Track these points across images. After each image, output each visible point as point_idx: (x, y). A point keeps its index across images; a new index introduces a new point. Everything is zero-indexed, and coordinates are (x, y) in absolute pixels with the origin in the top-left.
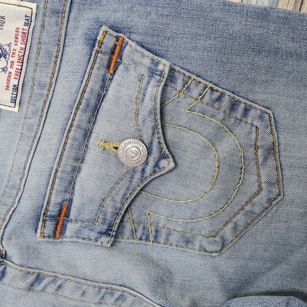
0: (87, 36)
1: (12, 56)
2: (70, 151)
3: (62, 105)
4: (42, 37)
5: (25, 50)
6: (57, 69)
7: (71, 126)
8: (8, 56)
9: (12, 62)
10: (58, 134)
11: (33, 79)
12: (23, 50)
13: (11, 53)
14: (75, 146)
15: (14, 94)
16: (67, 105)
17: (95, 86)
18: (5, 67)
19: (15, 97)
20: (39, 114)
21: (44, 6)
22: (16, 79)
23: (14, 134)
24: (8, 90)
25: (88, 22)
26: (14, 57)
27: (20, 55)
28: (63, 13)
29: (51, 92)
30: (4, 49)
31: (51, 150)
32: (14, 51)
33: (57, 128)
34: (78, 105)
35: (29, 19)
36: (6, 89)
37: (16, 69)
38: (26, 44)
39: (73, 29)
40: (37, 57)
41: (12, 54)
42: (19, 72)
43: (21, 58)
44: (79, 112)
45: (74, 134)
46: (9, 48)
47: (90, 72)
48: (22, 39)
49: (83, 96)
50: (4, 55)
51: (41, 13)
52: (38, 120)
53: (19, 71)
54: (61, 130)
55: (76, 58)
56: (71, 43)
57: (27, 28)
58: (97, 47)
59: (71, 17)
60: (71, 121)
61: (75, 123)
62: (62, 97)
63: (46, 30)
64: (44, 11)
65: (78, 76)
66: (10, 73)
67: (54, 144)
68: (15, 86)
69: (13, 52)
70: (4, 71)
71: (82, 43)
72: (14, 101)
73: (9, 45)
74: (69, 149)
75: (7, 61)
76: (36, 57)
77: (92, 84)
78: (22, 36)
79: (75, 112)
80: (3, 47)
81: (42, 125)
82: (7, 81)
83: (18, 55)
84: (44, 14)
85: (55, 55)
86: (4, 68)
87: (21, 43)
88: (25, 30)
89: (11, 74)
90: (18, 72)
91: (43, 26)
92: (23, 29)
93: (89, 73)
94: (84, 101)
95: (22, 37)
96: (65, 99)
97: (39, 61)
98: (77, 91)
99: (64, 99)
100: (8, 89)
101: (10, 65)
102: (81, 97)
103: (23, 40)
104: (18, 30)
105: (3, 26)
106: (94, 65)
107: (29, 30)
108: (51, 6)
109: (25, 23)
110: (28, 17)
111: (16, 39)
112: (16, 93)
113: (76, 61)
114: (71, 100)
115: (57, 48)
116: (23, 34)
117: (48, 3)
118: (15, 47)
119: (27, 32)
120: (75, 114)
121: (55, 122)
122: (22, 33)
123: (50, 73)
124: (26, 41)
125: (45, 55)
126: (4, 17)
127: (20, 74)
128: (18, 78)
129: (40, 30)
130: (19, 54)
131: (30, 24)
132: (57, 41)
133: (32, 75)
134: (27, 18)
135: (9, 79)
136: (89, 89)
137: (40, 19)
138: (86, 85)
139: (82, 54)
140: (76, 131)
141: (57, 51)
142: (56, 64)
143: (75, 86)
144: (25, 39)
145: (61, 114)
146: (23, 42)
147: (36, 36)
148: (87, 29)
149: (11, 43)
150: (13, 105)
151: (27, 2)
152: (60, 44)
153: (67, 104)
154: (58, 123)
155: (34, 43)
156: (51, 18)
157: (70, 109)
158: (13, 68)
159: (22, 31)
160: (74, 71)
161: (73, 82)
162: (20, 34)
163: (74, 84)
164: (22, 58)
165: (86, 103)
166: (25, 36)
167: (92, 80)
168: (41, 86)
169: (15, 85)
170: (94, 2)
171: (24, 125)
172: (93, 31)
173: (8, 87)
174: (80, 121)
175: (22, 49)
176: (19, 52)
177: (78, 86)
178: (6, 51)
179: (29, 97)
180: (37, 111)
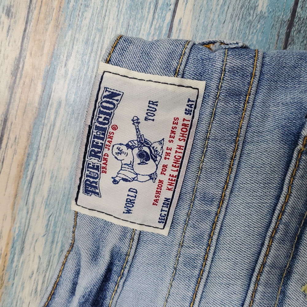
0: (285, 129)
1: (165, 158)
2: (262, 302)
3: (247, 233)
4: (210, 130)
5: (185, 149)
6: (233, 175)
7: (264, 264)
8: (158, 158)
9: (165, 166)
10: (243, 278)
11: (194, 190)
12: (183, 149)
13: (164, 154)
14: (268, 294)
15: (164, 211)
16: (256, 233)
17: (298, 203)
18: (154, 174)
19: (165, 215)
20: (205, 241)
21: (218, 85)
22: (169, 189)
23: (162, 267)
24: (157, 205)
25: (284, 108)
26: (169, 159)
27: (176, 157)
28: (246, 95)
29: (223, 210)
30: (153, 148)
31: (232, 302)
32: (169, 151)
33: (241, 268)
34: (273, 233)
35: (193, 105)
36: (153, 204)
37: (170, 176)
38: (186, 140)
39: (259, 118)
40: (202, 158)
41: (166, 155)
42: (174, 181)
43: (178, 160)
44: (275, 244)
45: (267, 277)
46: (161, 146)
47: (290, 183)
48: (181, 133)
49: (281, 219)
50: (153, 156)
51: (212, 95)
52: (204, 251)
53: (174, 179)
54: (247, 271)
55: (269, 162)
56: (255, 138)
57: (189, 117)
58: (301, 146)
59: (258, 101)
60: (263, 257)
61: (269, 261)
62: (246, 220)
63: (218, 120)
64: (217, 93)
65: (272, 188)
66: (161, 181)
67: (236, 293)
68: (167, 200)
69: (166, 153)
70: (153, 179)
71: (278, 139)
72: (163, 220)
73: (161, 142)
74: (260, 301)
75: (157, 165)
76: (200, 158)
77: (294, 200)
78: (182, 129)
79: (269, 244)
80: (152, 146)
81: (210, 259)
82: (156, 193)
83: (175, 157)
84: (217, 96)
85: (230, 156)
86: (151, 174)
87: (179, 139)
88: (187, 121)
89: (163, 183)
90: (172, 180)
91: (213, 114)
92: (184, 120)
93: (288, 184)
94: (282, 227)
95: (182, 131)
96: (252, 224)
97: (205, 164)
98: (270, 211)
99: (250, 223)
100: (156, 203)
101: (161, 171)
102: (277, 221)
103: (182, 135)
104: (176, 121)
105: (154, 115)
106: (296, 173)
107: (192, 121)
108: (229, 86)
109: (186, 110)
110: (192, 101)
111: (173, 133)
112: (167, 209)
113: (269, 167)
114: (261, 225)
115: (234, 146)
116: (184, 127)
117: (225, 81)
118: (170, 145)
119: (189, 123)
120: (269, 246)
121: (238, 258)
122: (183, 125)
123: (221, 182)
124: (187, 136)
125: (214, 156)
126: (157, 102)
127: (175, 182)
128: (173, 189)
129: (209, 120)
130: (176, 154)
131: (192, 111)
132: (234, 135)
133: (193, 183)
134: (190, 103)
135: (159, 190)
136: (290, 208)
137: (210, 104)
138: (286, 203)
139: (278, 156)
140: (270, 272)
141: (234, 150)
142: (232, 169)
143: (268, 204)
144: (185, 133)
145: (247, 247)
146: (182, 138)
147: (203, 129)
148: (285, 119)
149: (163, 139)
150: (161, 226)
151: (192, 80)
152: (238, 140)
153: (256, 231)
154: (242, 261)
155: (199, 138)
156: (227, 102)
157: (260, 238)
158: (165, 174)
159: (182, 122)
160: (266, 182)
161: (265, 198)
162: (180, 127)
163: (265, 201)
164: (181, 160)
165: (284, 229)
166: (187, 129)
167: (294, 194)
168: (207, 199)
169: (168, 198)
170: (290, 77)
171: (178, 255)
172: (294, 121)
173: (156, 202)
174: (276, 257)
175: (180, 147)
176: (176, 153)
177: (271, 204)
178: (157, 151)
179: (186, 214)
180: (201, 236)
